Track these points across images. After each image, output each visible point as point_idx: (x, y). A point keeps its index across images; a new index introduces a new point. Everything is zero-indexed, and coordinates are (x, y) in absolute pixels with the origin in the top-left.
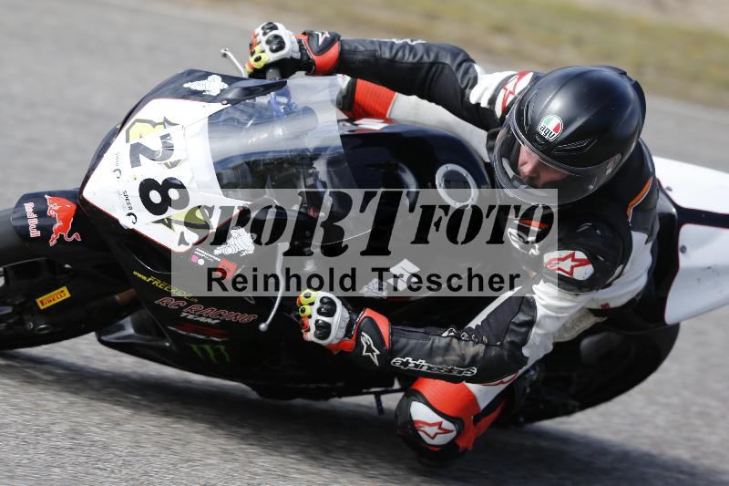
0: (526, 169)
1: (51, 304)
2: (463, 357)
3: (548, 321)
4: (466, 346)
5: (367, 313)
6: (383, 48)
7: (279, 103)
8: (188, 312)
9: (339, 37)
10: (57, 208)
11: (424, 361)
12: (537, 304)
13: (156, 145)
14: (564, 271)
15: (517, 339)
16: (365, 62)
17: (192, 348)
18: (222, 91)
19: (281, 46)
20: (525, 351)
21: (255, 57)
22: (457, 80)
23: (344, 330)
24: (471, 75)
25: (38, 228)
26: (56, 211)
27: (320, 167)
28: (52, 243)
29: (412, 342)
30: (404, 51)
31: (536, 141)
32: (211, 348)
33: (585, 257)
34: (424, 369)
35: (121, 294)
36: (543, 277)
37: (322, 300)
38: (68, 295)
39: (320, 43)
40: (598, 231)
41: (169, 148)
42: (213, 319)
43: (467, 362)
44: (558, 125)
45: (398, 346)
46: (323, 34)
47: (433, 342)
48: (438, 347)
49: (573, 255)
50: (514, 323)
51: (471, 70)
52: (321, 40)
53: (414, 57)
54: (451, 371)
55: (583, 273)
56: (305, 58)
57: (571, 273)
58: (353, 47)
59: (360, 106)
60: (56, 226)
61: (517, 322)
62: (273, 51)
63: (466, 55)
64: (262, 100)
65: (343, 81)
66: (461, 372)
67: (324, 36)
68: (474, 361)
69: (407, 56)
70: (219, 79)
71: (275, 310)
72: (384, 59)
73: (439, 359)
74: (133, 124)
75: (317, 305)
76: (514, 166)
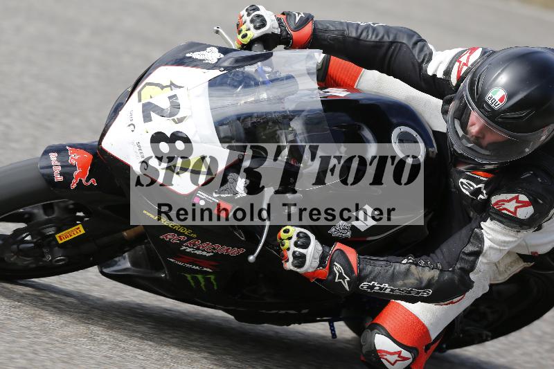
0: (474, 129)
1: (68, 239)
2: (420, 280)
3: (492, 252)
4: (423, 271)
5: (338, 246)
6: (351, 29)
7: (265, 72)
8: (186, 246)
9: (312, 17)
10: (77, 157)
11: (387, 285)
12: (485, 238)
13: (165, 104)
14: (509, 211)
15: (466, 266)
16: (335, 39)
17: (186, 277)
18: (219, 59)
19: (263, 24)
20: (472, 276)
21: (241, 35)
22: (414, 56)
23: (318, 260)
24: (426, 51)
25: (61, 174)
26: (75, 160)
27: (297, 125)
28: (73, 186)
29: (377, 269)
30: (368, 32)
31: (483, 108)
32: (203, 278)
33: (527, 200)
34: (388, 291)
35: (127, 231)
36: (490, 216)
37: (298, 235)
38: (83, 231)
39: (297, 21)
40: (539, 179)
41: (176, 107)
42: (208, 252)
43: (424, 285)
44: (503, 96)
45: (365, 273)
46: (299, 14)
47: (394, 269)
48: (399, 273)
49: (517, 198)
50: (464, 253)
51: (425, 49)
52: (298, 19)
53: (377, 36)
54: (410, 292)
55: (525, 213)
56: (284, 33)
57: (515, 213)
58: (325, 27)
59: (332, 78)
60: (76, 173)
61: (466, 252)
62: (257, 28)
63: (419, 36)
64: (250, 69)
65: (318, 56)
66: (418, 293)
67: (300, 16)
68: (429, 284)
69: (370, 36)
70: (216, 50)
71: (261, 244)
72: (351, 37)
73: (400, 283)
74: (144, 86)
75: (295, 239)
76: (464, 126)
